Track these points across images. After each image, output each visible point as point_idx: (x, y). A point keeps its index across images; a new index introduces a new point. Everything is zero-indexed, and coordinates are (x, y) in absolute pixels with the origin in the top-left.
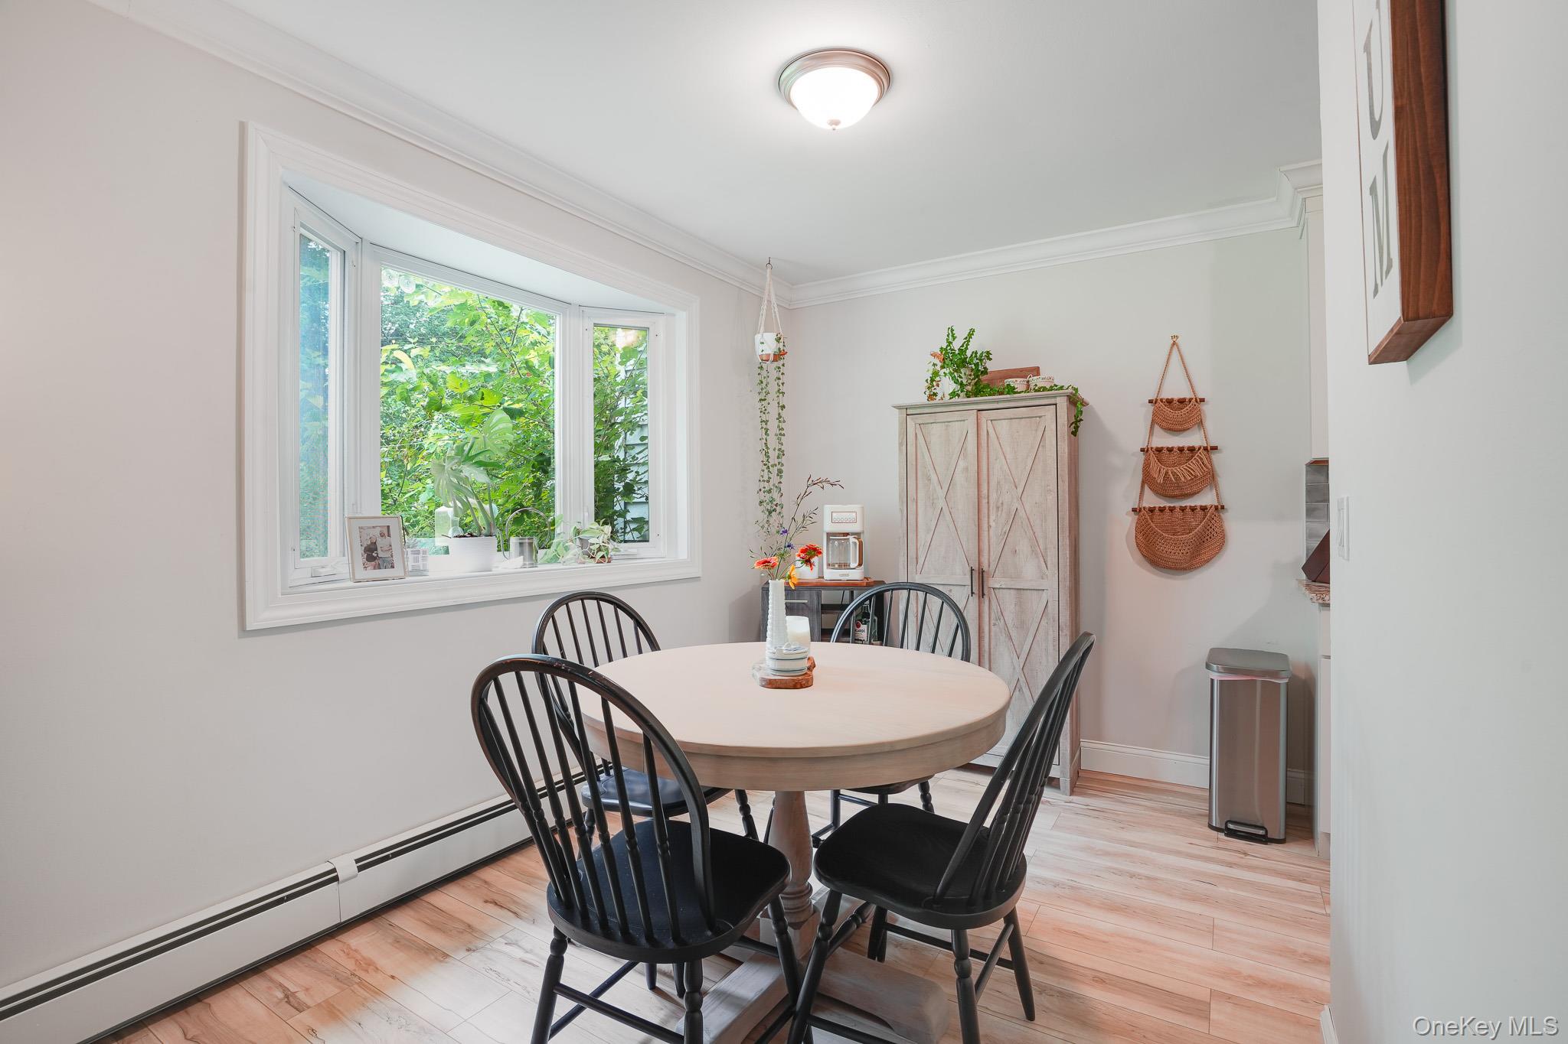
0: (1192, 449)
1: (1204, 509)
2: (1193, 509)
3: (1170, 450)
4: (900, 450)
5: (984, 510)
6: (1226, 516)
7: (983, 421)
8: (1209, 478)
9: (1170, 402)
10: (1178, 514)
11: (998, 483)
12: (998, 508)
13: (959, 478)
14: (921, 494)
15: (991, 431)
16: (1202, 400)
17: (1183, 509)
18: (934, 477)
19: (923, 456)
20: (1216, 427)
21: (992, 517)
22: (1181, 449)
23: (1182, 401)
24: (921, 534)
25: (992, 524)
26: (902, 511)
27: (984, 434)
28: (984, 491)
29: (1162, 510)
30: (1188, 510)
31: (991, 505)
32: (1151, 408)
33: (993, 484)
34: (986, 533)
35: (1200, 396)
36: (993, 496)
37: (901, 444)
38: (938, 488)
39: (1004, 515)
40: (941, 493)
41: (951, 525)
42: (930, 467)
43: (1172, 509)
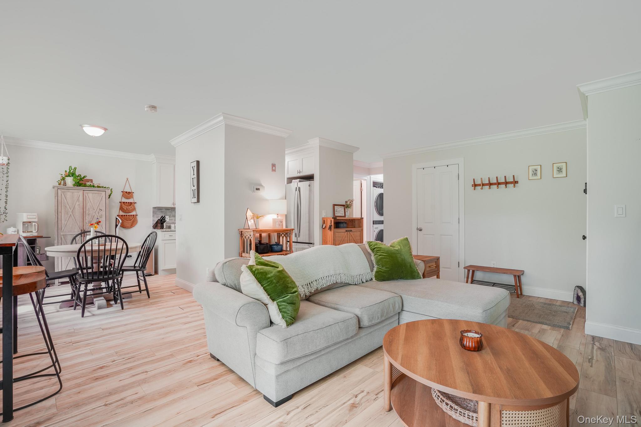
0: (131, 203)
1: (133, 215)
2: (131, 215)
3: (126, 203)
4: (55, 198)
5: (85, 215)
6: (137, 217)
7: (85, 193)
8: (134, 209)
9: (126, 192)
10: (128, 216)
11: (89, 208)
12: (88, 215)
13: (77, 207)
14: (63, 211)
15: (87, 196)
16: (133, 193)
17: (129, 215)
18: (68, 207)
19: (64, 200)
20: (136, 198)
21: (87, 217)
22: (129, 203)
23: (129, 192)
24: (63, 222)
25: (87, 219)
26: (56, 215)
27: (85, 197)
28: (85, 210)
29: (124, 215)
30: (130, 216)
31: (86, 214)
32: (122, 193)
33: (87, 208)
34: (85, 221)
35: (133, 192)
36: (87, 212)
37: (55, 197)
38: (69, 209)
39: (90, 216)
40: (70, 211)
41: (74, 219)
42: (67, 204)
43: (127, 215)
